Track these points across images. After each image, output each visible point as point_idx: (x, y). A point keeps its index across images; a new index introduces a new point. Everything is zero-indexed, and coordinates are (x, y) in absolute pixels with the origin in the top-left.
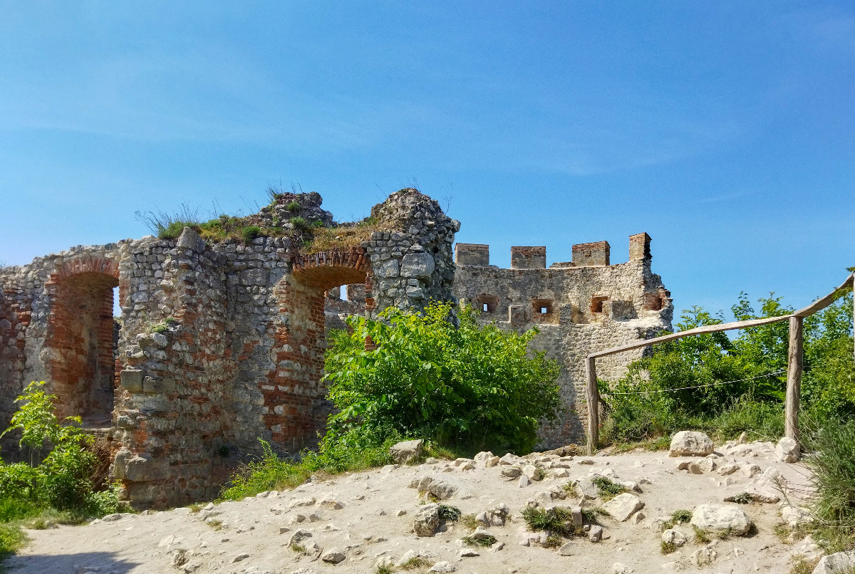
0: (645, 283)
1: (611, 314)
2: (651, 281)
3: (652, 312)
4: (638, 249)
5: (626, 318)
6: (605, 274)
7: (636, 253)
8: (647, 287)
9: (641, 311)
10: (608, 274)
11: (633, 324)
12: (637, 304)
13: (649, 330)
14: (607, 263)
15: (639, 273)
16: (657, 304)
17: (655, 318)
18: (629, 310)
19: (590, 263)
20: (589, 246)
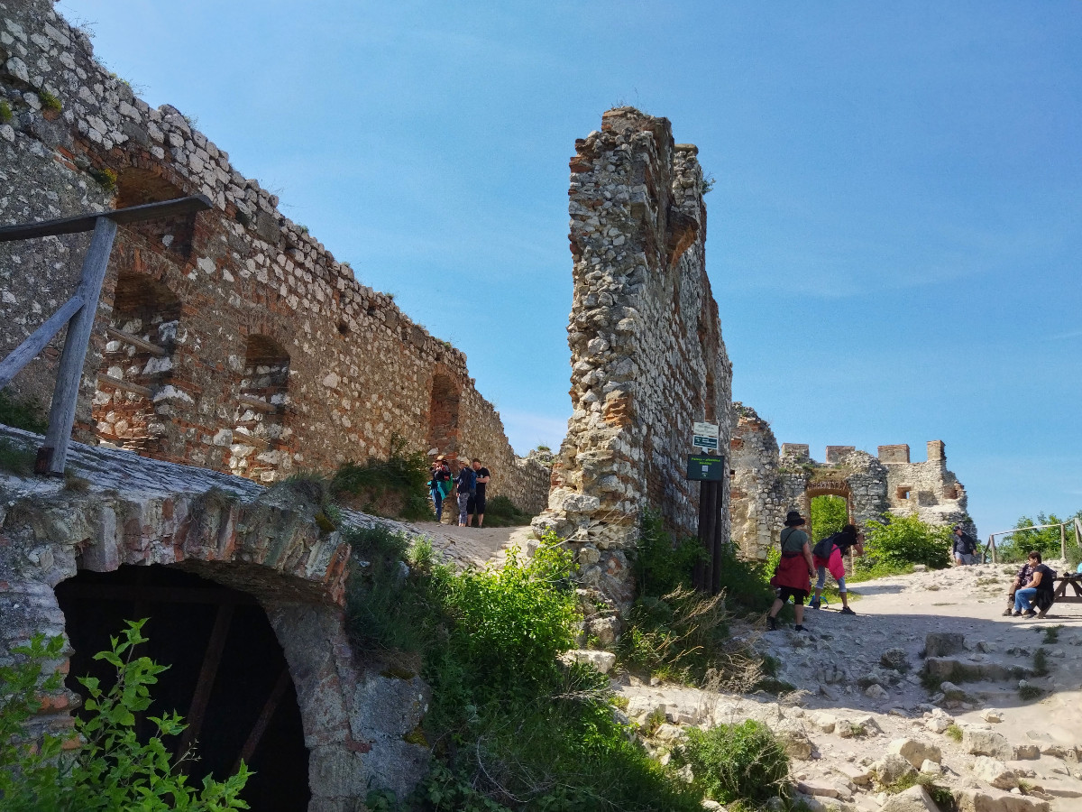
0: (943, 478)
1: (918, 501)
2: (948, 477)
3: (950, 500)
4: (935, 452)
5: (929, 505)
6: (908, 470)
7: (934, 454)
8: (945, 482)
9: (941, 499)
10: (910, 469)
11: (936, 509)
12: (937, 494)
13: (951, 515)
14: (909, 461)
15: (938, 470)
16: (954, 495)
17: (953, 506)
18: (931, 498)
19: (893, 461)
20: (893, 447)
